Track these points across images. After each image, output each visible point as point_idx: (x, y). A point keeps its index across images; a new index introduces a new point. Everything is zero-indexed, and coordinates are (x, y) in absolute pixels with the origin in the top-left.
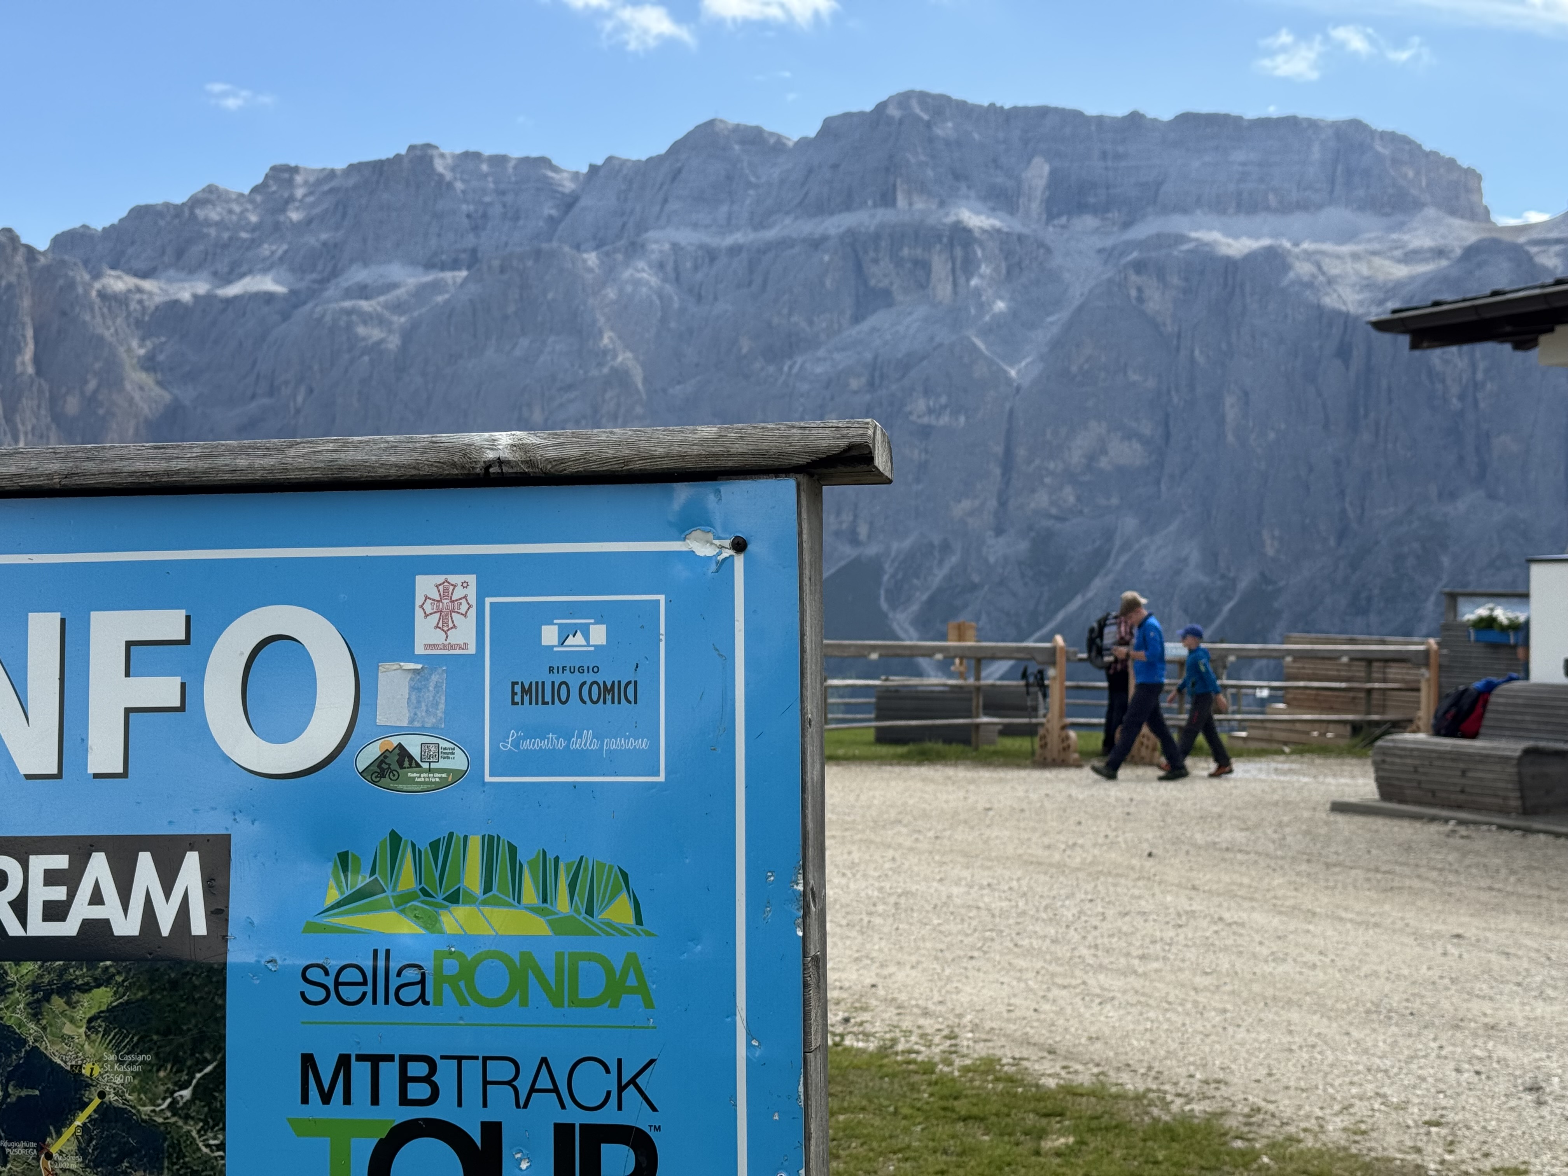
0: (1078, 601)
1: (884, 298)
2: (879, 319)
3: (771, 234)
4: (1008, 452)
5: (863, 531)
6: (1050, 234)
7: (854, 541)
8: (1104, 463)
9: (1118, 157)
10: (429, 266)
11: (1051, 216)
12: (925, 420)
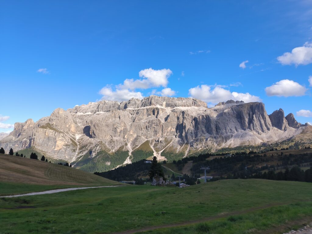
0: (169, 144)
1: (150, 115)
2: (150, 117)
3: (139, 109)
4: (162, 130)
5: (148, 137)
6: (166, 109)
7: (147, 139)
8: (171, 131)
9: (172, 101)
10: (105, 112)
11: (166, 107)
12: (154, 126)
